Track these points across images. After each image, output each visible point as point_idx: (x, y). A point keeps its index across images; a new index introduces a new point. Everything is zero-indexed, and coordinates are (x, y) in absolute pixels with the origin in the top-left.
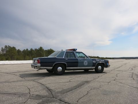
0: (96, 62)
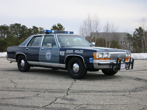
0: (66, 54)
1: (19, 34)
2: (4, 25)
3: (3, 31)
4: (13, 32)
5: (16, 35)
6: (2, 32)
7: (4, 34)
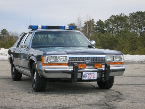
1: (143, 28)
2: (122, 14)
3: (119, 23)
4: (135, 24)
5: (139, 29)
6: (118, 25)
7: (121, 28)
